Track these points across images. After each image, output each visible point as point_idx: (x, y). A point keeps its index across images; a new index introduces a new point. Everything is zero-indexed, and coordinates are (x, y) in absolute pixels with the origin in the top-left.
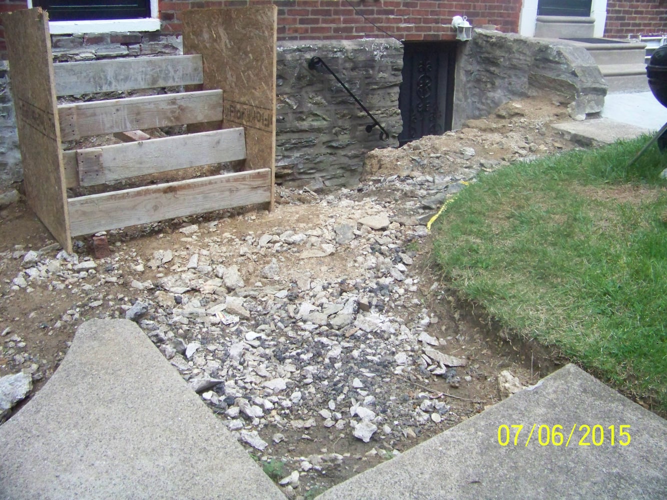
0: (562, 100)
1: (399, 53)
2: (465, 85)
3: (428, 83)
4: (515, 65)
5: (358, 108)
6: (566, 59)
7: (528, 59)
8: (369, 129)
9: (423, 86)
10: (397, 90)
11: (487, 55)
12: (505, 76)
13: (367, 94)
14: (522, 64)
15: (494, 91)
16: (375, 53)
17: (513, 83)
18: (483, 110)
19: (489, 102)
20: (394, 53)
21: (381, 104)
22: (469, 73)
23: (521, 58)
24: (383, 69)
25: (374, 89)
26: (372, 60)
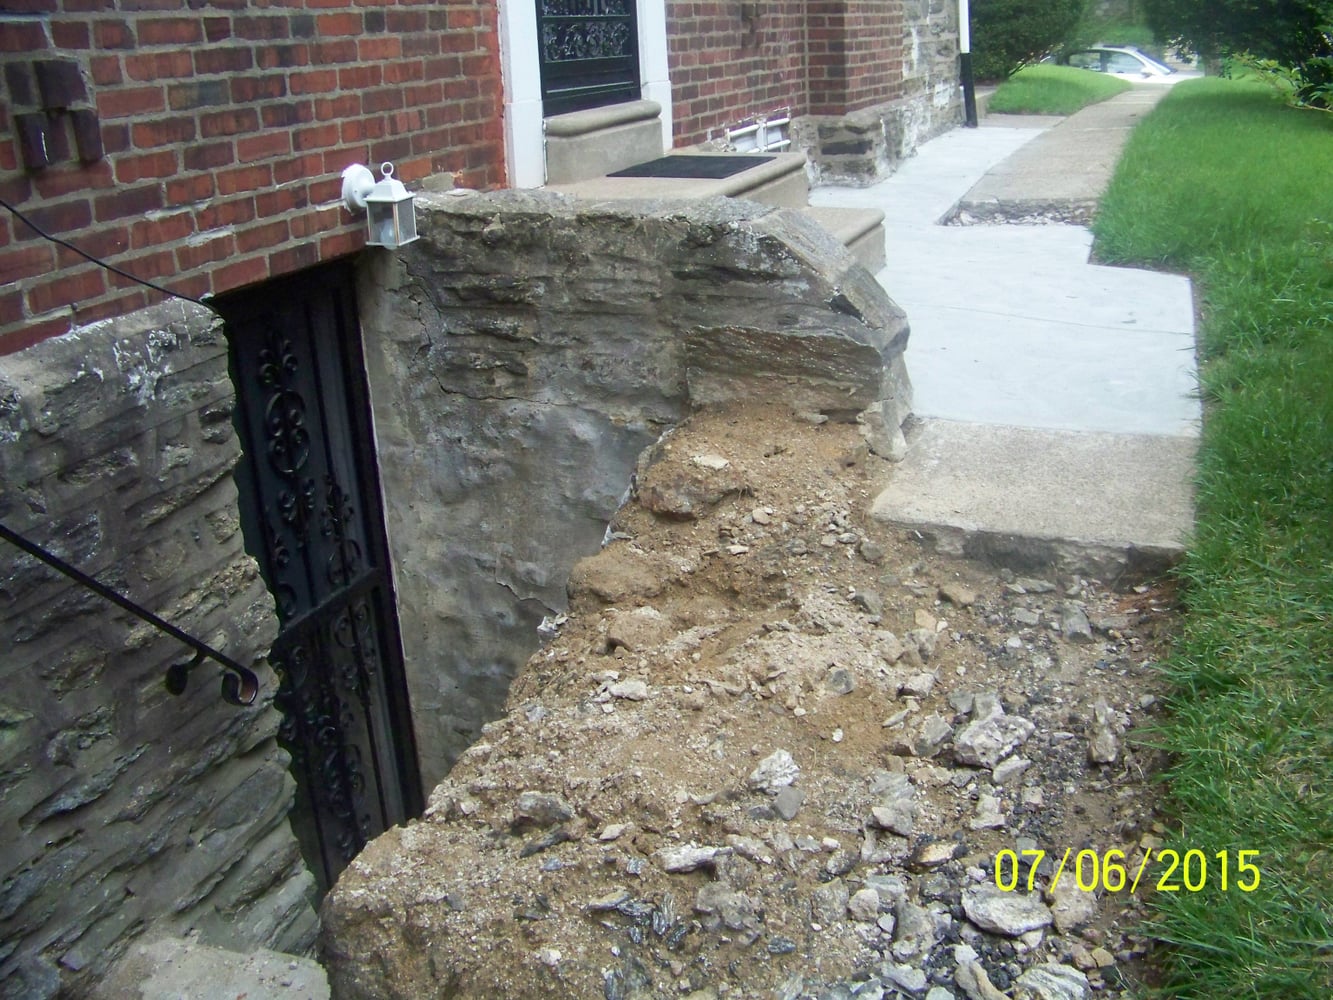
0: (829, 400)
1: (214, 352)
2: (407, 390)
3: (296, 416)
4: (600, 303)
5: (119, 620)
6: (800, 261)
7: (648, 276)
8: (177, 679)
9: (286, 434)
10: (230, 491)
11: (476, 281)
12: (563, 341)
13: (139, 551)
14: (625, 297)
15: (526, 396)
16: (135, 379)
17: (598, 361)
18: (495, 461)
19: (513, 433)
20: (196, 355)
21: (196, 565)
22: (415, 348)
23: (620, 275)
24: (174, 430)
25: (160, 522)
26: (130, 409)
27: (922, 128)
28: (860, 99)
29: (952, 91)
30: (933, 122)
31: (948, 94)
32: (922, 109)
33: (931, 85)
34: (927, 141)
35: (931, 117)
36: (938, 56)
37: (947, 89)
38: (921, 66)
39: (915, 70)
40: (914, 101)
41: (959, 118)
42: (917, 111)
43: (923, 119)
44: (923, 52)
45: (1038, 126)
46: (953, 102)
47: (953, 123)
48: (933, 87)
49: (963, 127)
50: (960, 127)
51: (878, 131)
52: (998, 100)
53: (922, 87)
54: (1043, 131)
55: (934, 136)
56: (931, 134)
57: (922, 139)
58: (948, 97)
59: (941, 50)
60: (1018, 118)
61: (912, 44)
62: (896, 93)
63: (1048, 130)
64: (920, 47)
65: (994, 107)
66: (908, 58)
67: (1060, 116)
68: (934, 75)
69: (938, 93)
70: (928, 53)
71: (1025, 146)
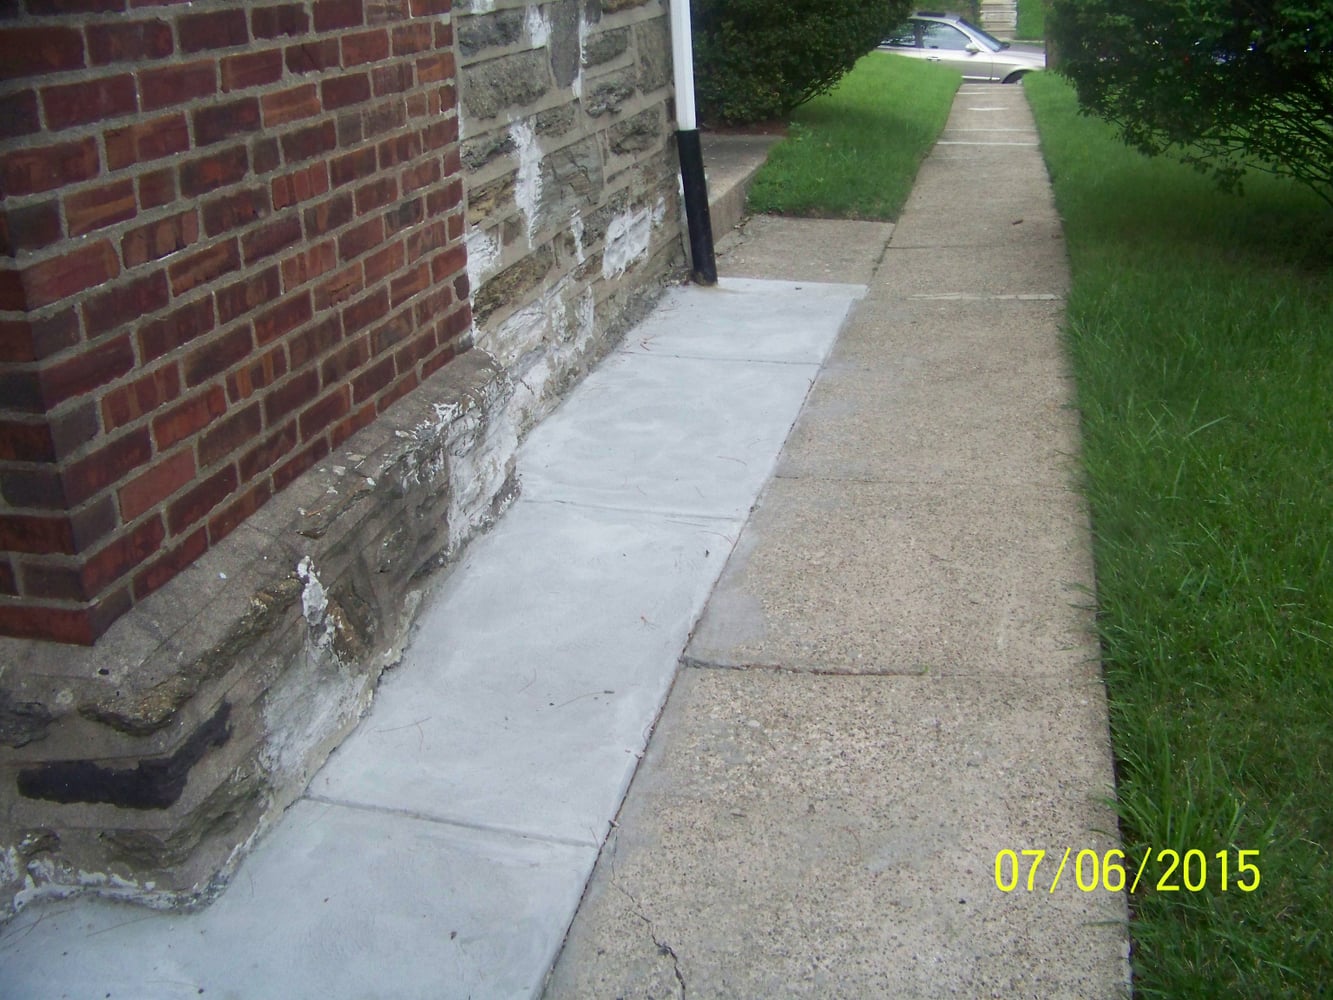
27: (567, 354)
28: (204, 512)
29: (658, 216)
30: (602, 316)
31: (646, 226)
32: (563, 310)
33: (594, 236)
34: (580, 381)
35: (595, 308)
36: (613, 159)
37: (644, 218)
38: (555, 208)
39: (529, 233)
40: (527, 312)
41: (680, 261)
42: (544, 324)
43: (567, 331)
44: (559, 171)
45: (837, 269)
46: (662, 234)
47: (664, 281)
48: (602, 236)
49: (686, 284)
50: (681, 288)
51: (266, 639)
52: (766, 185)
53: (564, 257)
54: (851, 298)
55: (603, 354)
56: (593, 353)
57: (564, 384)
58: (647, 235)
59: (624, 141)
60: (803, 231)
61: (515, 172)
62: (437, 351)
63: (861, 290)
64: (548, 165)
65: (757, 203)
66: (500, 214)
67: (883, 221)
68: (601, 209)
69: (616, 240)
70: (576, 169)
71: (813, 403)
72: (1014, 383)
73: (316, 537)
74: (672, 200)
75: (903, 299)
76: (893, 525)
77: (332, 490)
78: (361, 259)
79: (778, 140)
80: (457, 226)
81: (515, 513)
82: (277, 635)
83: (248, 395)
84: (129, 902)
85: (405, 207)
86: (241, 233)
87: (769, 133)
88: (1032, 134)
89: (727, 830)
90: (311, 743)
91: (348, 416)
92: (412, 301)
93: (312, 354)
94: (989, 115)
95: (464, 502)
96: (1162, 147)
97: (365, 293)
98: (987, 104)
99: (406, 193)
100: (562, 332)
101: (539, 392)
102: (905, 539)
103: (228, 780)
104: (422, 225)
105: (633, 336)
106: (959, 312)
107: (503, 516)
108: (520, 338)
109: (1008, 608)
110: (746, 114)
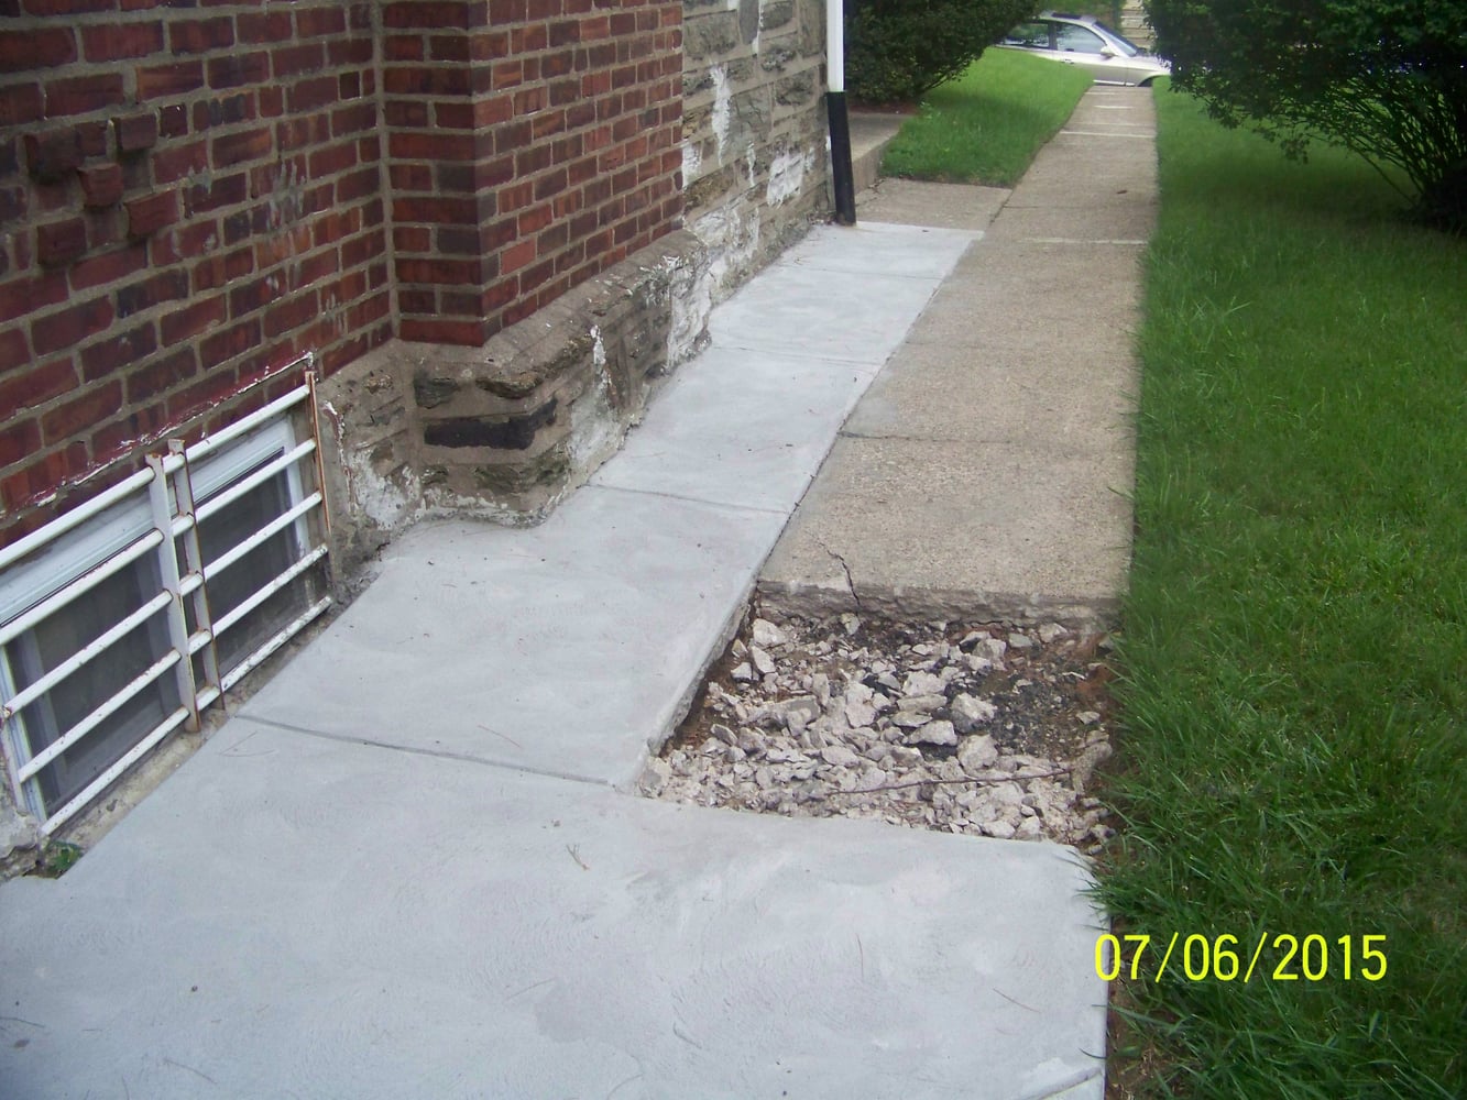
27: (739, 257)
28: (537, 285)
29: (809, 163)
30: (765, 235)
31: (800, 169)
32: (738, 221)
33: (762, 168)
34: (748, 281)
35: (761, 226)
36: (779, 107)
37: (799, 162)
38: (737, 139)
39: (719, 153)
40: (715, 215)
41: (824, 205)
42: (725, 228)
43: (740, 239)
44: (741, 110)
45: (961, 220)
46: (812, 180)
47: (811, 218)
48: (767, 168)
49: (829, 223)
50: (825, 226)
51: (576, 368)
52: (898, 153)
53: (740, 178)
54: (971, 238)
55: (766, 264)
56: (758, 262)
57: (736, 280)
58: (801, 176)
59: (787, 94)
60: (930, 191)
61: (713, 103)
62: (661, 223)
63: (980, 234)
64: (734, 102)
65: (891, 167)
66: (702, 134)
67: (1002, 187)
68: (768, 146)
69: (778, 175)
70: (752, 110)
71: (936, 301)
72: (1098, 295)
73: (601, 315)
74: (820, 151)
75: (1014, 241)
76: (995, 370)
77: (606, 292)
78: (624, 142)
79: (909, 118)
80: (678, 136)
81: (709, 355)
82: (582, 366)
83: (563, 216)
84: (487, 520)
85: (649, 112)
86: (567, 107)
87: (901, 112)
88: (1152, 128)
89: (873, 508)
90: (591, 452)
91: (611, 251)
92: (649, 182)
93: (596, 200)
94: (1115, 112)
95: (678, 333)
96: (1239, 120)
97: (624, 168)
98: (1113, 103)
99: (650, 103)
100: (737, 238)
101: (719, 282)
102: (1003, 377)
103: (552, 448)
104: (659, 128)
105: (787, 255)
106: (1061, 250)
107: (700, 353)
108: (709, 234)
109: (1074, 414)
110: (880, 94)
